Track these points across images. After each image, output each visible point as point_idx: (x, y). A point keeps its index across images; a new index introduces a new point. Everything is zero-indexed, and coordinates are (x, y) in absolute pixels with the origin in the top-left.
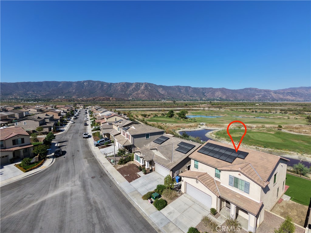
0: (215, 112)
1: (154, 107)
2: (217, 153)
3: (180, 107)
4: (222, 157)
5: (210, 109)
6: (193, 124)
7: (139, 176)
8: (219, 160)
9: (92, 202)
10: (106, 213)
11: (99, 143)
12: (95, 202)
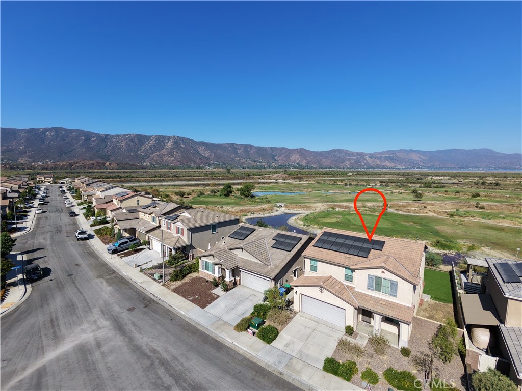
0: (295, 186)
1: (194, 180)
2: (342, 245)
3: (238, 179)
4: (351, 251)
5: (286, 181)
6: (266, 206)
7: (216, 296)
8: (348, 255)
9: (147, 351)
10: (182, 364)
11: (119, 246)
12: (154, 351)
